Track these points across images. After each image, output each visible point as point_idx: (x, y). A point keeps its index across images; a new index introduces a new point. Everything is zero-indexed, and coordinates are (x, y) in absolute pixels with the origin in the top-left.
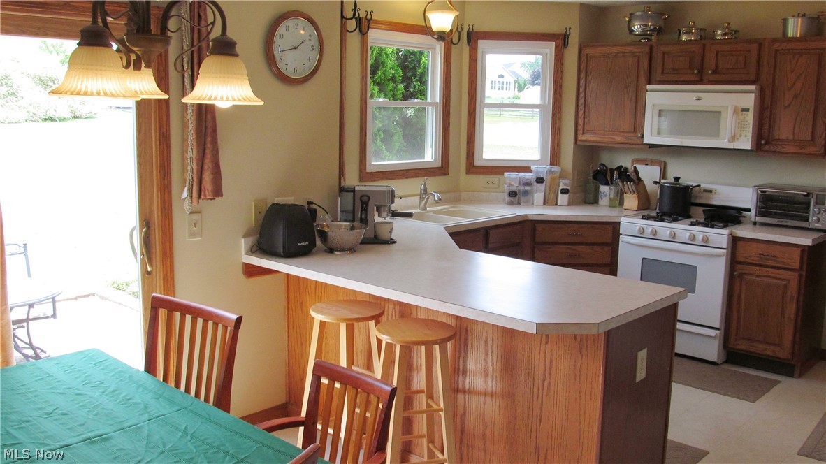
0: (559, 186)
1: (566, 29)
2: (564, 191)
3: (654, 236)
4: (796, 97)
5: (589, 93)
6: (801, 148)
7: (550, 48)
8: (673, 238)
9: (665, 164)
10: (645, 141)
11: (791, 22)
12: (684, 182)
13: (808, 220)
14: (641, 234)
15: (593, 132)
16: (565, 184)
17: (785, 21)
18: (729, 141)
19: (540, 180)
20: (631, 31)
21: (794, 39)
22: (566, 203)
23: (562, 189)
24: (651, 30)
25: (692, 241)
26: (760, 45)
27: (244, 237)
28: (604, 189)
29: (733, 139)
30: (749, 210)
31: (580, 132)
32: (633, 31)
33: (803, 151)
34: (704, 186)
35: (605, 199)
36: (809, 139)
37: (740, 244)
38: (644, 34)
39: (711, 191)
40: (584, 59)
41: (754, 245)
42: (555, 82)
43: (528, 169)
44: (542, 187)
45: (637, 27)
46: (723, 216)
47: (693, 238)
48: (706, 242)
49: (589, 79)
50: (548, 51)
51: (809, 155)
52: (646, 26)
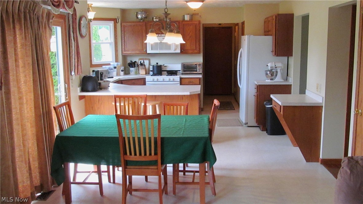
0: (120, 69)
1: (118, 17)
2: (122, 71)
3: (158, 81)
4: (190, 37)
5: (125, 38)
6: (193, 51)
7: (112, 24)
8: (164, 81)
9: (150, 59)
10: (147, 53)
11: (186, 16)
12: (159, 64)
13: (197, 71)
14: (153, 81)
15: (128, 51)
16: (122, 68)
17: (184, 16)
18: (174, 51)
19: (115, 68)
20: (137, 18)
21: (187, 21)
22: (123, 74)
23: (122, 70)
24: (144, 18)
25: (170, 81)
26: (179, 23)
27: (79, 87)
28: (132, 69)
29: (175, 50)
30: (180, 71)
31: (124, 51)
32: (138, 18)
33: (194, 52)
34: (165, 65)
35: (132, 72)
36: (195, 48)
37: (183, 80)
38: (141, 19)
39: (166, 66)
40: (123, 27)
41: (187, 79)
42: (115, 35)
43: (109, 64)
44: (116, 70)
45: (139, 16)
46: (172, 73)
47: (170, 80)
48: (174, 81)
49: (125, 33)
50: (111, 24)
51: (195, 53)
52: (142, 16)
